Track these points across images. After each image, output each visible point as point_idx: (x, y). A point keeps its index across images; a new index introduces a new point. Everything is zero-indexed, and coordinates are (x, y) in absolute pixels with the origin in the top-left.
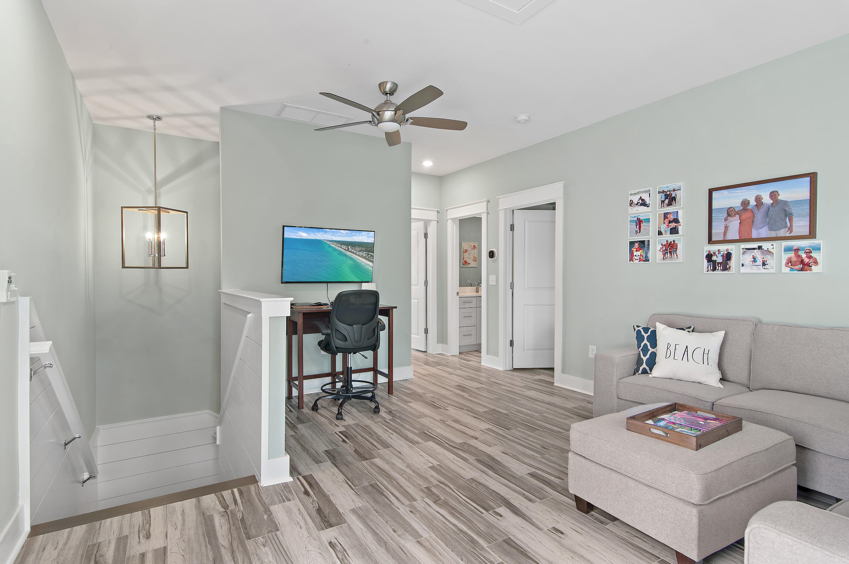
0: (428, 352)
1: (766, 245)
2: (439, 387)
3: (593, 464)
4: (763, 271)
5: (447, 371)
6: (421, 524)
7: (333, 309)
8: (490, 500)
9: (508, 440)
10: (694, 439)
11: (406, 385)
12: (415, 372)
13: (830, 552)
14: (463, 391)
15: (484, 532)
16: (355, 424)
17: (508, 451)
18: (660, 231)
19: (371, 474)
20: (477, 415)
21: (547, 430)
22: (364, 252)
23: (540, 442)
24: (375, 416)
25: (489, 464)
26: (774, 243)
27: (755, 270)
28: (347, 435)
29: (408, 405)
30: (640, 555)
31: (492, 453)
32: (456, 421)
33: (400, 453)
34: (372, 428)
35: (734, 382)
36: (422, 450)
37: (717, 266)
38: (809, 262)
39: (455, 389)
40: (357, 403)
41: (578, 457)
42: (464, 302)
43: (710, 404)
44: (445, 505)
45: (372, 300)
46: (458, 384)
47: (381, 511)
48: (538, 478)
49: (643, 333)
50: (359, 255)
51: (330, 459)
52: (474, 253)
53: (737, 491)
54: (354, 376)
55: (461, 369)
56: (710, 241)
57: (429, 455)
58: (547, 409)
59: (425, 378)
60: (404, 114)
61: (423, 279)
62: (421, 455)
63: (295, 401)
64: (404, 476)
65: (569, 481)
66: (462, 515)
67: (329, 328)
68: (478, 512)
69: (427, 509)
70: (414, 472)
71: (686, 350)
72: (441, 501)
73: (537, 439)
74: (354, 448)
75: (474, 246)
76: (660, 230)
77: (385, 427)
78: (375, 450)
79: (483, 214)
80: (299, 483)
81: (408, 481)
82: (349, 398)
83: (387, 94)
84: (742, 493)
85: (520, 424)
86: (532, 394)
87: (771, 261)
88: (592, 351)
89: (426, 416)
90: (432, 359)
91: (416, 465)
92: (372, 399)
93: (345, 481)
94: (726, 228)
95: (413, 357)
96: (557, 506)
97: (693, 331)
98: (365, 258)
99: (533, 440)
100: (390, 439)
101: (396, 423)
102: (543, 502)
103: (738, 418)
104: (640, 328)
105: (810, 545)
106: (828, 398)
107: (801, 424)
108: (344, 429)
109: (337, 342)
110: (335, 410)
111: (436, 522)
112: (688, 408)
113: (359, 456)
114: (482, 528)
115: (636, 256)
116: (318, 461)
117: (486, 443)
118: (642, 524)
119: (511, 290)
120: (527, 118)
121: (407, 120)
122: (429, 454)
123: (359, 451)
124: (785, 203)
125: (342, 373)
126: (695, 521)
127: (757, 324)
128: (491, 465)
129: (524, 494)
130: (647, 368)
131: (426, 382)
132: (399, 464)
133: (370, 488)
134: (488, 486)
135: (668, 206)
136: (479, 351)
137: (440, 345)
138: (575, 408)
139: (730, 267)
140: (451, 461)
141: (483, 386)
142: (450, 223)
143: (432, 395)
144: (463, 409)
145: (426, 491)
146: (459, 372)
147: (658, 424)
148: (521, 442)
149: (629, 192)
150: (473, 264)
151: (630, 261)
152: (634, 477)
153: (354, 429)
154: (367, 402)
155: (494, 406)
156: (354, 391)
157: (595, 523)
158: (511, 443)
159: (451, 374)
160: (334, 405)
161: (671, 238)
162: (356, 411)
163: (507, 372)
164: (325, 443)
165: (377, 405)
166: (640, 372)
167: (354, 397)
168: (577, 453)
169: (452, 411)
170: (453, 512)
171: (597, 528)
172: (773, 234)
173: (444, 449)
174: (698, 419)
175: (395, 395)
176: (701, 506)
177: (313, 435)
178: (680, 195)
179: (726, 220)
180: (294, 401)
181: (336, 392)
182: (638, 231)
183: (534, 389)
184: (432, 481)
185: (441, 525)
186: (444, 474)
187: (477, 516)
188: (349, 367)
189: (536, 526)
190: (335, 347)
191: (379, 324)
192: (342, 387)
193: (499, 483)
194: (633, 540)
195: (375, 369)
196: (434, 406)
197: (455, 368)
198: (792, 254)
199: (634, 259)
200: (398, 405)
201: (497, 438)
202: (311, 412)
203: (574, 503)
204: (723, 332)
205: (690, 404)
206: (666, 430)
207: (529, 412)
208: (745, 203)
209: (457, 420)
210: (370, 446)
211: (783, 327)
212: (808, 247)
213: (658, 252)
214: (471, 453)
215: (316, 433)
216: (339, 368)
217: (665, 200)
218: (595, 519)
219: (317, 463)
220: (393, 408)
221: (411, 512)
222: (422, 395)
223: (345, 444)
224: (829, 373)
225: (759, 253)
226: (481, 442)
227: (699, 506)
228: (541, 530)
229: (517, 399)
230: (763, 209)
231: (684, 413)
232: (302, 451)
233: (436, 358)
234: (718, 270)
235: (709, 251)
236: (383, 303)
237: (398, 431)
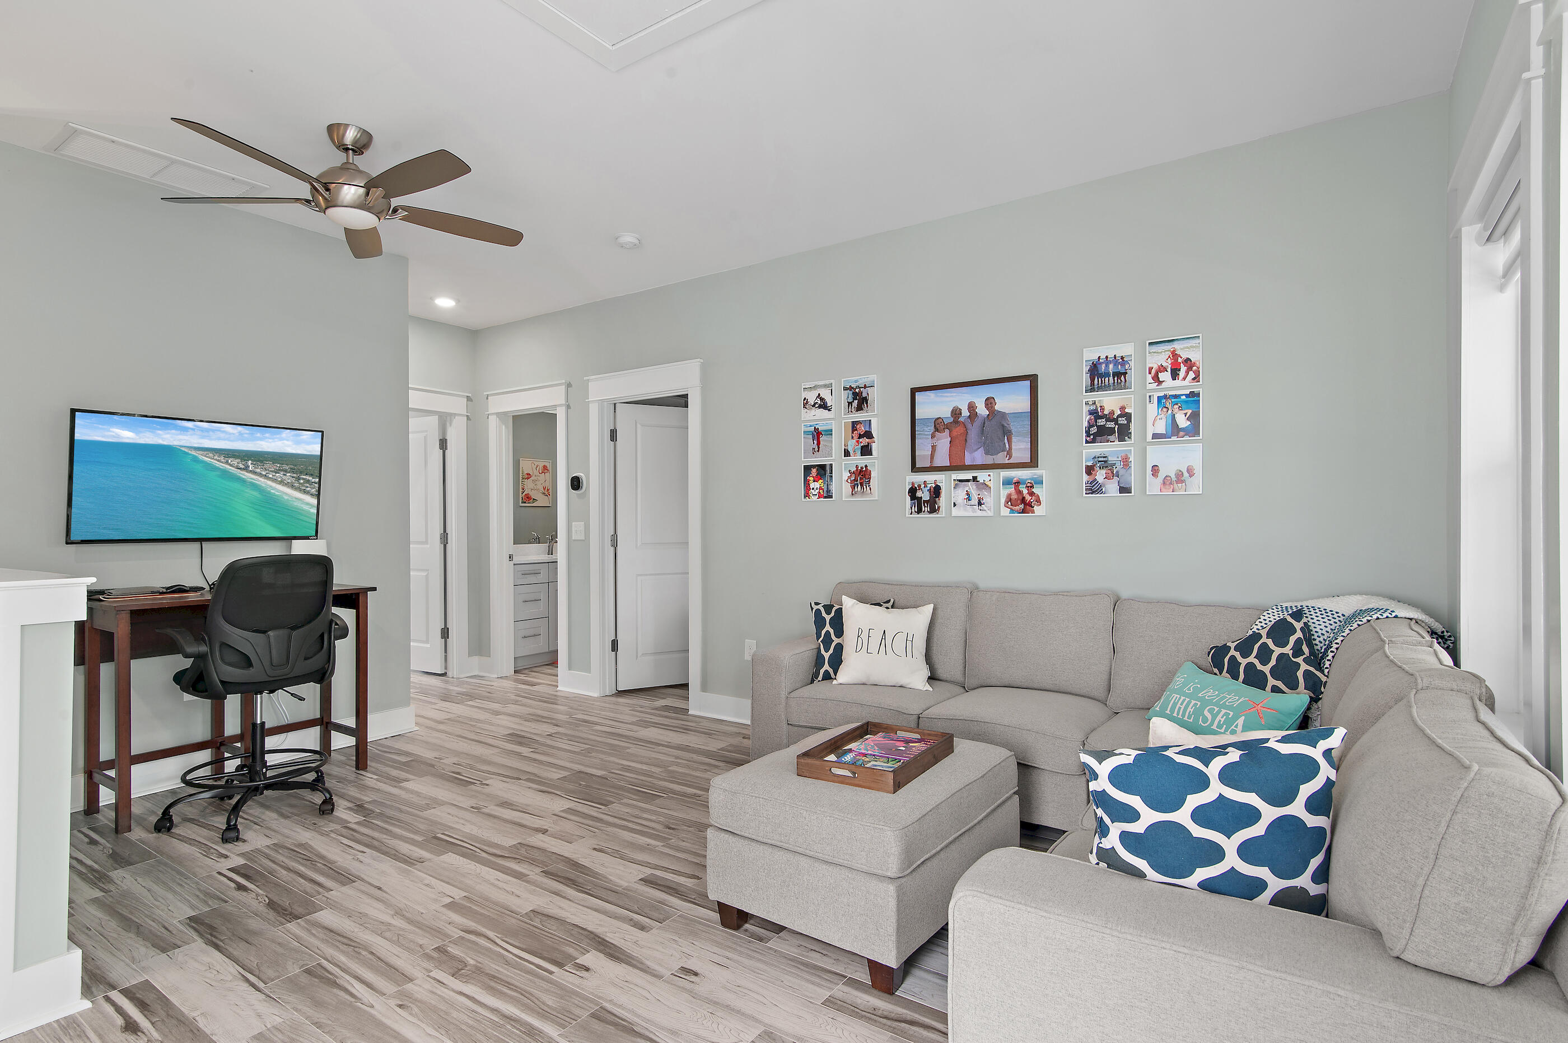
0: (450, 674)
1: (982, 476)
2: (471, 742)
3: (746, 842)
4: (979, 513)
5: (490, 709)
6: (423, 1025)
7: (214, 598)
8: (567, 945)
9: (605, 824)
10: (891, 776)
11: (399, 745)
12: (418, 718)
13: (1046, 911)
14: (520, 744)
15: (554, 1009)
16: (272, 846)
17: (604, 845)
18: (848, 450)
19: (309, 946)
20: (546, 788)
21: (675, 796)
22: (288, 474)
23: (662, 819)
24: (321, 822)
25: (567, 875)
26: (992, 472)
27: (969, 512)
28: (251, 873)
29: (401, 786)
30: (817, 980)
31: (575, 853)
32: (506, 804)
33: (380, 889)
34: (315, 847)
35: (946, 681)
36: (430, 873)
37: (923, 507)
38: (1032, 501)
39: (504, 741)
40: (278, 799)
41: (723, 835)
42: (523, 572)
43: (915, 717)
44: (479, 975)
45: (315, 575)
46: (511, 732)
47: (331, 1022)
48: (657, 884)
49: (824, 614)
50: (275, 480)
51: (201, 935)
52: (544, 479)
53: (947, 846)
54: (270, 742)
55: (517, 701)
56: (914, 469)
57: (444, 882)
58: (677, 757)
59: (441, 727)
60: (387, 196)
61: (438, 530)
62: (427, 885)
63: (106, 817)
64: (388, 934)
65: (708, 880)
66: (512, 987)
67: (203, 640)
68: (542, 972)
69: (439, 992)
70: (410, 921)
71: (884, 638)
72: (468, 968)
73: (655, 813)
74: (267, 899)
75: (545, 467)
76: (846, 448)
77: (345, 841)
78: (319, 893)
79: (560, 408)
80: (110, 1009)
81: (397, 943)
82: (257, 790)
83: (347, 150)
84: (953, 847)
85: (629, 791)
86: (652, 733)
87: (989, 500)
88: (750, 647)
89: (442, 803)
90: (456, 688)
91: (416, 907)
92: (317, 784)
93: (240, 976)
94: (934, 447)
95: (416, 688)
96: (690, 928)
97: (893, 607)
98: (292, 486)
99: (649, 817)
100: (357, 864)
101: (372, 829)
102: (664, 926)
103: (948, 734)
104: (820, 607)
105: (1023, 907)
106: (1054, 691)
107: (1024, 732)
108: (241, 861)
109: (223, 670)
110: (220, 821)
111: (455, 1014)
112: (885, 728)
113: (279, 913)
114: (550, 1001)
115: (813, 489)
116: (164, 944)
117: (564, 836)
118: (820, 927)
119: (612, 548)
120: (637, 242)
121: (395, 211)
122: (447, 880)
123: (280, 902)
124: (1003, 415)
125: (240, 738)
126: (893, 904)
127: (973, 591)
128: (572, 877)
129: (631, 920)
130: (831, 671)
131: (443, 736)
132: (377, 912)
133: (305, 979)
134: (564, 919)
135: (857, 411)
136: (554, 663)
137: (476, 659)
138: (722, 749)
139: (939, 508)
140: (493, 884)
141: (560, 730)
142: (493, 421)
143: (455, 760)
144: (520, 779)
145: (435, 955)
146: (512, 708)
147: (843, 759)
148: (630, 825)
149: (803, 384)
150: (542, 501)
151: (805, 497)
152: (808, 852)
153: (268, 857)
154: (306, 793)
155: (580, 764)
156: (269, 774)
157: (749, 942)
158: (610, 829)
159: (497, 713)
160: (217, 812)
161: (862, 461)
162: (274, 815)
163: (607, 698)
164: (189, 901)
165: (328, 796)
166: (820, 678)
167: (268, 787)
168: (721, 827)
169: (498, 787)
170: (493, 984)
171: (753, 950)
172: (989, 460)
173: (478, 863)
174: (898, 744)
175: (373, 770)
176: (900, 879)
177: (155, 887)
178: (874, 395)
179: (933, 436)
180: (104, 816)
181: (222, 782)
182: (817, 449)
183: (656, 725)
184: (450, 932)
185: (466, 1017)
186: (477, 913)
187: (541, 981)
188: (259, 722)
189: (651, 972)
190: (222, 682)
191: (333, 625)
192: (239, 768)
193: (586, 909)
194: (807, 957)
195: (325, 720)
196: (456, 781)
197: (505, 702)
198: (1011, 489)
199: (811, 495)
200: (379, 790)
201: (584, 824)
202: (152, 837)
203: (717, 916)
204: (932, 606)
205: (889, 722)
206: (853, 768)
207: (645, 767)
208: (956, 413)
209: (506, 802)
210: (308, 886)
211: (1003, 594)
212: (1030, 479)
213: (844, 483)
214: (532, 862)
215: (163, 882)
216: (232, 726)
217: (853, 401)
218: (749, 935)
219: (164, 950)
220: (366, 798)
221: (400, 1006)
222: (433, 763)
223: (244, 894)
224: (1054, 657)
225: (975, 487)
226: (553, 837)
227: (898, 880)
228: (659, 977)
229: (623, 747)
230: (978, 423)
231: (879, 738)
232: (123, 933)
233: (465, 686)
234: (924, 512)
235: (913, 484)
236: (342, 580)
237: (376, 843)
